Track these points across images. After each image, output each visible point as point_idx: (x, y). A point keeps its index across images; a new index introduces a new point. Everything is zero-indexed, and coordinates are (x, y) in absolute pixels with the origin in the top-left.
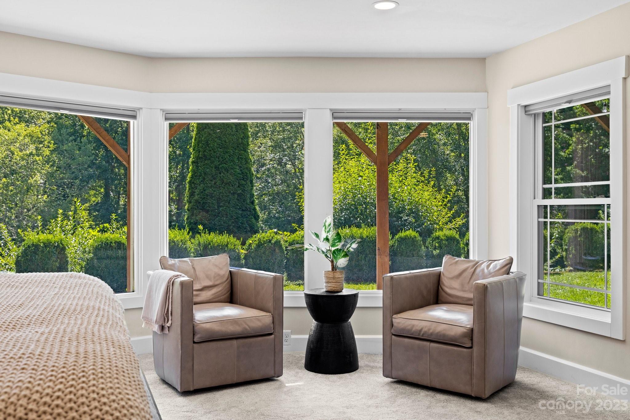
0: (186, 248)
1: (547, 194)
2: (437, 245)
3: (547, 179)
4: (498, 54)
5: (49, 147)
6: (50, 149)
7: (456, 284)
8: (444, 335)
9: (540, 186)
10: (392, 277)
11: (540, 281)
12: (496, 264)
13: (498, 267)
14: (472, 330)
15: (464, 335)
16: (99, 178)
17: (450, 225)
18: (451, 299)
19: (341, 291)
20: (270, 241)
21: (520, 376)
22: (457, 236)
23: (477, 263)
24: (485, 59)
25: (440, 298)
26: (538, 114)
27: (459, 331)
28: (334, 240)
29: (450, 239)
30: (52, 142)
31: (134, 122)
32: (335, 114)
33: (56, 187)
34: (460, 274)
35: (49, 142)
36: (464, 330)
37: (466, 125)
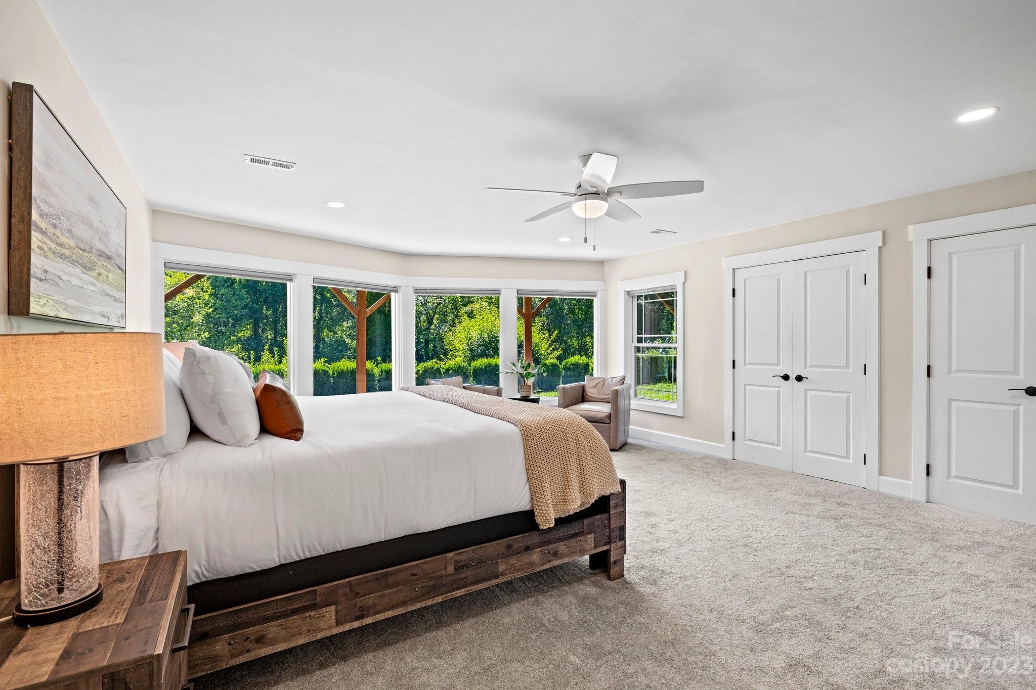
0: (374, 374)
1: (640, 340)
2: (545, 369)
3: (640, 331)
4: (611, 261)
5: (207, 292)
6: (208, 293)
7: (592, 391)
8: (595, 418)
9: (636, 336)
10: (564, 388)
11: (636, 388)
12: (616, 380)
13: (618, 381)
14: (610, 414)
15: (606, 417)
16: (250, 317)
17: (552, 356)
18: (591, 399)
19: (529, 397)
20: (433, 368)
21: (630, 441)
22: (558, 364)
23: (605, 379)
24: (603, 262)
25: (585, 399)
26: (634, 296)
27: (604, 415)
28: (527, 367)
29: (554, 365)
30: (211, 287)
31: (395, 295)
32: (518, 291)
33: (212, 325)
34: (596, 386)
35: (208, 288)
36: (606, 414)
37: (593, 300)
